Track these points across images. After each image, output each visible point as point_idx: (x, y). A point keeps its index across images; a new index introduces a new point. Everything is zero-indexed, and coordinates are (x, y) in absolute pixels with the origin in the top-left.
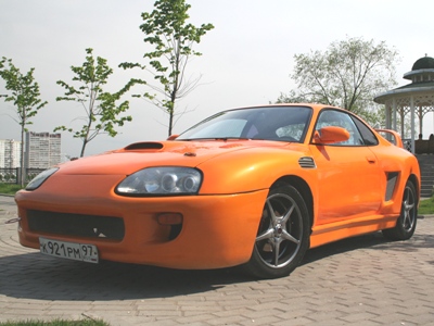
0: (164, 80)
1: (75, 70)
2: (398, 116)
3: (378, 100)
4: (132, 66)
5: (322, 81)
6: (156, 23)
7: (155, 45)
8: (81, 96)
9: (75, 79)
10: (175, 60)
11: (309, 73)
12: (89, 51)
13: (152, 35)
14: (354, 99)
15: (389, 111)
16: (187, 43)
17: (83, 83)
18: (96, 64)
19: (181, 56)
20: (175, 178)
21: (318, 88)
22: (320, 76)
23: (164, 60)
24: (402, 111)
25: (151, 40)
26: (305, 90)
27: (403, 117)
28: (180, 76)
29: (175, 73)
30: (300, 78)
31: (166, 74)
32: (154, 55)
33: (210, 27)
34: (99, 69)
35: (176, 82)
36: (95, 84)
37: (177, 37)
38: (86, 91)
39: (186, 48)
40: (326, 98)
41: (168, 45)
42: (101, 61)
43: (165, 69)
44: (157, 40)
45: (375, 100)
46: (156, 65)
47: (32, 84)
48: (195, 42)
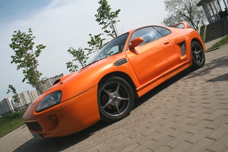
0: (111, 35)
2: (209, 7)
3: (199, 5)
5: (177, 7)
6: (101, 16)
7: (103, 24)
8: (94, 51)
9: (90, 46)
10: (112, 27)
11: (171, 7)
12: (90, 35)
13: (101, 22)
14: (191, 8)
15: (205, 7)
16: (113, 19)
17: (92, 46)
18: (94, 38)
19: (113, 24)
21: (176, 10)
22: (176, 5)
23: (108, 29)
24: (210, 5)
25: (101, 24)
26: (172, 13)
27: (211, 7)
28: (116, 31)
29: (114, 31)
30: (168, 9)
31: (111, 33)
32: (105, 28)
33: (119, 11)
35: (115, 34)
36: (96, 45)
37: (109, 19)
38: (95, 48)
39: (114, 21)
40: (181, 12)
41: (108, 22)
43: (110, 32)
44: (103, 22)
45: (197, 5)
46: (106, 31)
48: (116, 17)
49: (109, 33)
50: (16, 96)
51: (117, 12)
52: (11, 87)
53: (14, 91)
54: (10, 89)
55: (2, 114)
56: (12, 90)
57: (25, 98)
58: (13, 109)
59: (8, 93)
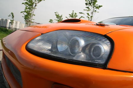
1: (70, 15)
4: (82, 13)
9: (69, 17)
10: (92, 13)
12: (73, 11)
13: (87, 6)
18: (74, 14)
19: (94, 12)
20: (82, 43)
25: (87, 8)
28: (92, 17)
31: (89, 17)
33: (101, 6)
34: (75, 15)
35: (91, 19)
37: (93, 7)
42: (76, 14)
47: (62, 18)
48: (98, 9)
49: (88, 16)
50: (12, 20)
51: (100, 7)
52: (12, 14)
53: (13, 17)
54: (11, 15)
55: (1, 26)
56: (12, 16)
57: (17, 25)
58: (8, 27)
59: (9, 16)
